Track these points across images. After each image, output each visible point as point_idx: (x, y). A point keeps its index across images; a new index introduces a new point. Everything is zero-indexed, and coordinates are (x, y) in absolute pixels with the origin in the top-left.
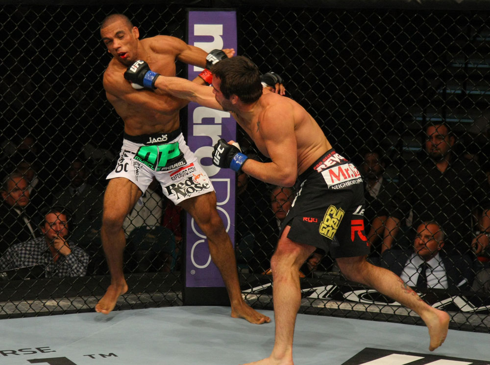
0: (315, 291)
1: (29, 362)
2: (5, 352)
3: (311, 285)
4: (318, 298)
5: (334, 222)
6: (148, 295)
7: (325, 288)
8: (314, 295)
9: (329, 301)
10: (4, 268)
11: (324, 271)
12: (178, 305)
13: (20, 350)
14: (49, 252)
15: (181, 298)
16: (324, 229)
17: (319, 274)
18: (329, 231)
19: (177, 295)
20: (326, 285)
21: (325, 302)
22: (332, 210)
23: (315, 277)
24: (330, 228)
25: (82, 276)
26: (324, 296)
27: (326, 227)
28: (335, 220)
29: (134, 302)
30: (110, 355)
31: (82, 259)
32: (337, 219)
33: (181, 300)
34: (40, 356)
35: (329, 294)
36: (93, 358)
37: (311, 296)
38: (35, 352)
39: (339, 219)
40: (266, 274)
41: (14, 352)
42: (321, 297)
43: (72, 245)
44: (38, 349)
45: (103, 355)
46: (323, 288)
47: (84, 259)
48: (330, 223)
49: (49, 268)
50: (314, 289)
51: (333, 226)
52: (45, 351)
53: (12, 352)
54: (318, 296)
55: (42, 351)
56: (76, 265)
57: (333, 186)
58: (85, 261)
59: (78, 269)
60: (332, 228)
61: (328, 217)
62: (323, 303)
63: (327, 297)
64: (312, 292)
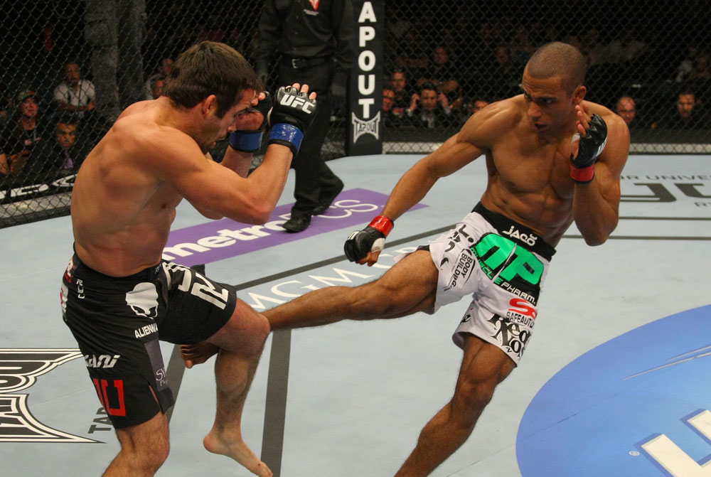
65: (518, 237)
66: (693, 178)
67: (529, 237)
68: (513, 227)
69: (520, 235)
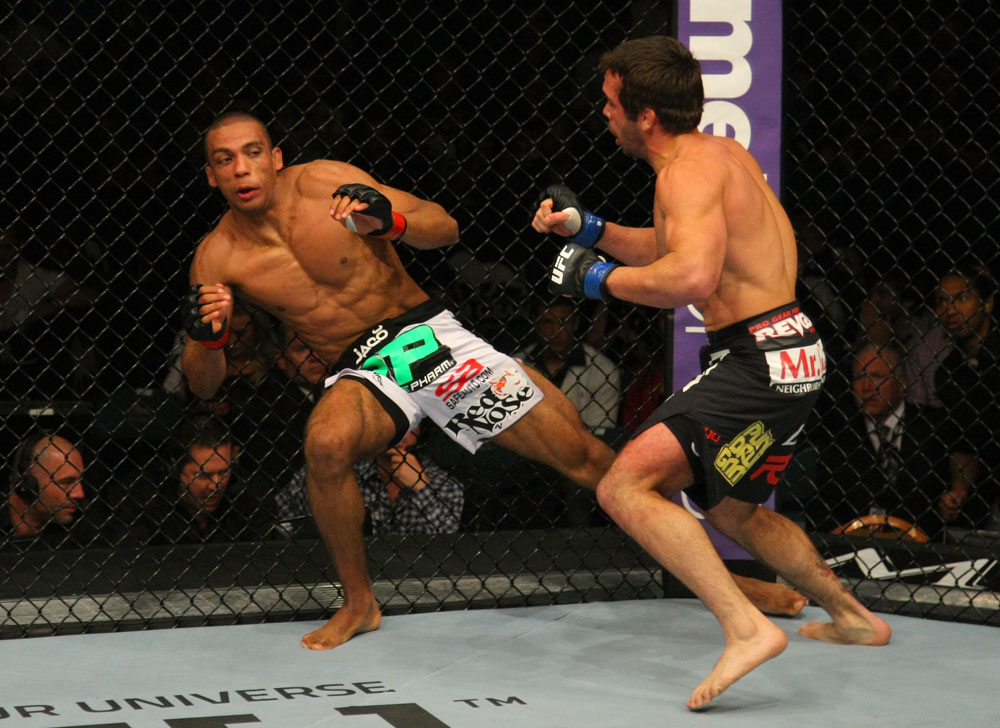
0: (949, 571)
1: (338, 713)
2: (288, 691)
3: (941, 558)
4: (957, 587)
5: (746, 450)
6: (590, 574)
7: (972, 565)
8: (947, 581)
9: (980, 592)
10: (285, 514)
11: (970, 527)
12: (655, 597)
13: (321, 688)
14: (380, 481)
15: (661, 583)
16: (724, 459)
17: (958, 534)
18: (731, 464)
19: (652, 576)
20: (974, 558)
21: (972, 595)
22: (755, 430)
23: (950, 541)
24: (735, 461)
25: (449, 532)
26: (970, 583)
27: (729, 455)
28: (751, 449)
29: (557, 589)
30: (511, 700)
31: (451, 495)
32: (755, 447)
33: (659, 585)
34: (361, 699)
35: (979, 578)
36: (474, 706)
37: (940, 583)
38: (350, 692)
39: (757, 448)
40: (843, 532)
41: (307, 692)
42: (962, 583)
43: (428, 465)
44: (359, 685)
45: (495, 702)
46: (967, 565)
47: (455, 497)
48: (740, 451)
49: (380, 514)
50: (948, 566)
51: (743, 458)
52: (372, 690)
53: (302, 691)
54: (957, 582)
55: (367, 691)
56: (438, 511)
57: (781, 385)
58: (456, 500)
59: (442, 518)
60: (738, 461)
61: (741, 439)
62: (968, 596)
63: (975, 583)
64: (943, 574)
65: (368, 349)
66: (225, 697)
67: (374, 336)
68: (355, 350)
69: (366, 345)
